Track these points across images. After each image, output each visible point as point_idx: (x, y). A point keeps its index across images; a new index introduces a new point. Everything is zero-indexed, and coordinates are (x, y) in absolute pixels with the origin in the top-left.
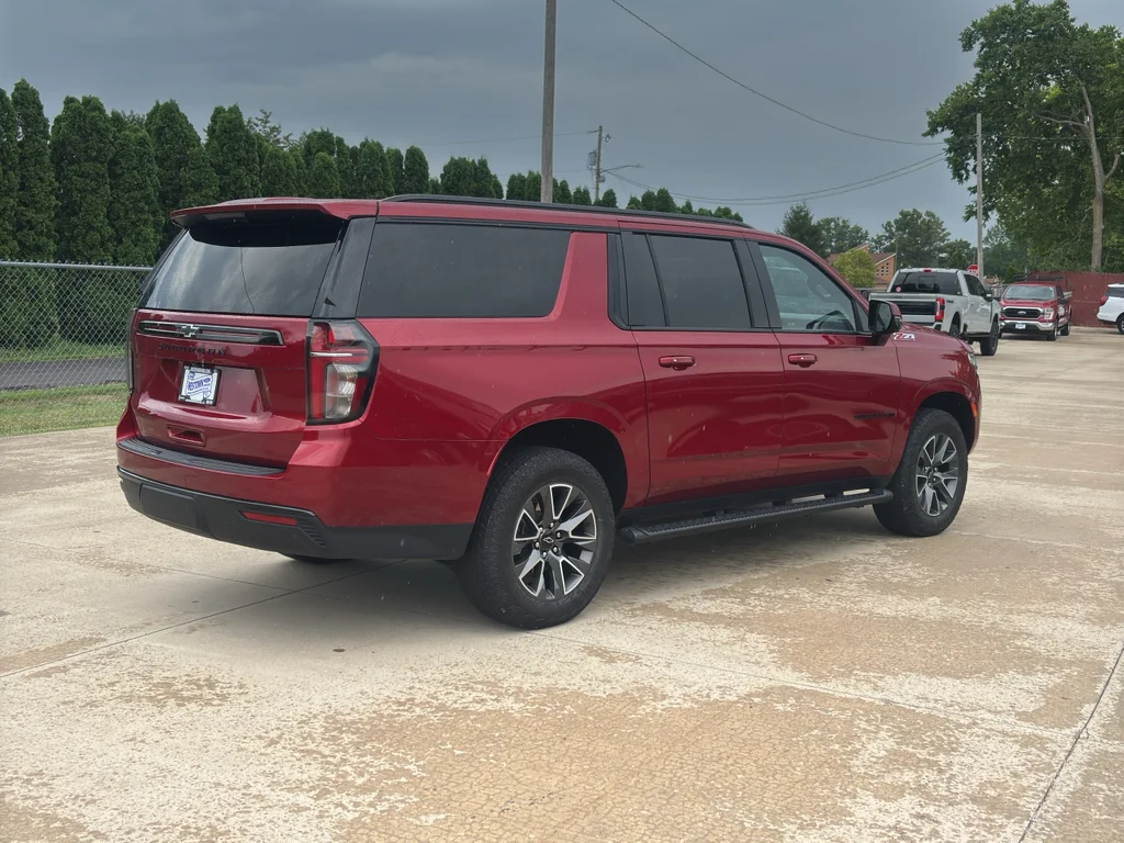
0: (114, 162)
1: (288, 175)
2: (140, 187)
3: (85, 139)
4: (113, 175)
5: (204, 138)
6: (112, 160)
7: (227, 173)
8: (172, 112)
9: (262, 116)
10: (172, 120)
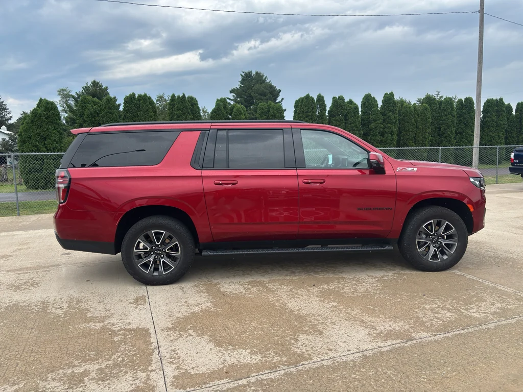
0: (346, 115)
1: (410, 113)
2: (354, 123)
3: (337, 109)
4: (346, 120)
5: (380, 104)
6: (346, 114)
7: (386, 115)
8: (368, 97)
9: (437, 93)
10: (369, 100)
